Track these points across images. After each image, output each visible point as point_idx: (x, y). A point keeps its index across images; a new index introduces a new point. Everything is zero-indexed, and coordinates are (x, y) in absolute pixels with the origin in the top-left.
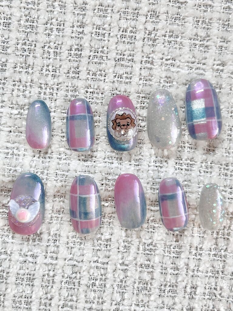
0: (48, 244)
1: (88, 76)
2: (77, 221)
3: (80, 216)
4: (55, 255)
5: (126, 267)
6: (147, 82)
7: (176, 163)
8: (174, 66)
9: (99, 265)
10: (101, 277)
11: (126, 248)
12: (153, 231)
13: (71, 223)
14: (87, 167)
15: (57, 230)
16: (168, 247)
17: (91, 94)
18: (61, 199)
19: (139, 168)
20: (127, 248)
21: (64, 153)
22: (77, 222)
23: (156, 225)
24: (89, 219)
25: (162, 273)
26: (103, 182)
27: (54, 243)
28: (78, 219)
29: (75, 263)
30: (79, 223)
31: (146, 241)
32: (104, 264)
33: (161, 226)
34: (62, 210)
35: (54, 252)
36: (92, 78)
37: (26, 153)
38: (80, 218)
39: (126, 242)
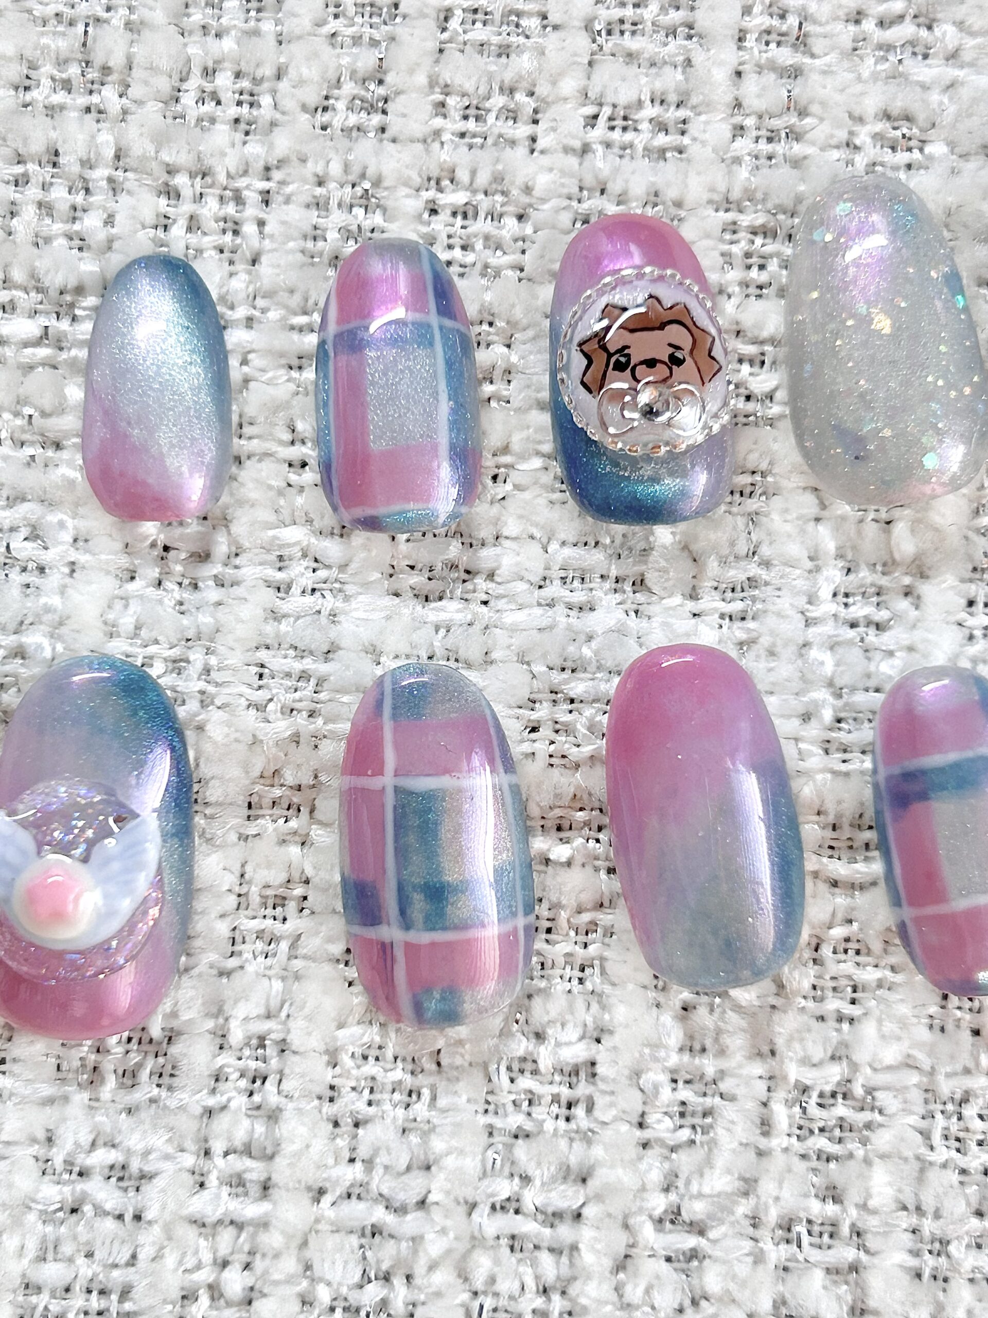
0: (211, 1102)
1: (438, 122)
2: (383, 945)
3: (403, 912)
4: (254, 1170)
5: (691, 1241)
6: (780, 148)
7: (971, 603)
8: (926, 56)
9: (528, 1227)
10: (539, 1302)
11: (689, 1121)
12: (848, 1010)
13: (352, 973)
14: (442, 632)
15: (268, 1016)
16: (950, 1107)
17: (459, 221)
18: (293, 824)
19: (749, 630)
20: (697, 1121)
21: (305, 556)
22: (385, 949)
23: (869, 975)
24: (456, 928)
25: (919, 1276)
26: (534, 716)
27: (251, 1094)
28: (390, 932)
29: (380, 1214)
30: (399, 954)
31: (808, 1076)
32: (554, 1218)
33: (899, 978)
34: (299, 891)
35: (247, 1151)
36: (463, 135)
37: (82, 558)
38: (407, 924)
39: (687, 1082)
